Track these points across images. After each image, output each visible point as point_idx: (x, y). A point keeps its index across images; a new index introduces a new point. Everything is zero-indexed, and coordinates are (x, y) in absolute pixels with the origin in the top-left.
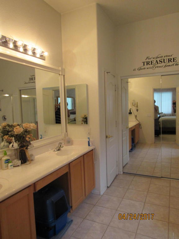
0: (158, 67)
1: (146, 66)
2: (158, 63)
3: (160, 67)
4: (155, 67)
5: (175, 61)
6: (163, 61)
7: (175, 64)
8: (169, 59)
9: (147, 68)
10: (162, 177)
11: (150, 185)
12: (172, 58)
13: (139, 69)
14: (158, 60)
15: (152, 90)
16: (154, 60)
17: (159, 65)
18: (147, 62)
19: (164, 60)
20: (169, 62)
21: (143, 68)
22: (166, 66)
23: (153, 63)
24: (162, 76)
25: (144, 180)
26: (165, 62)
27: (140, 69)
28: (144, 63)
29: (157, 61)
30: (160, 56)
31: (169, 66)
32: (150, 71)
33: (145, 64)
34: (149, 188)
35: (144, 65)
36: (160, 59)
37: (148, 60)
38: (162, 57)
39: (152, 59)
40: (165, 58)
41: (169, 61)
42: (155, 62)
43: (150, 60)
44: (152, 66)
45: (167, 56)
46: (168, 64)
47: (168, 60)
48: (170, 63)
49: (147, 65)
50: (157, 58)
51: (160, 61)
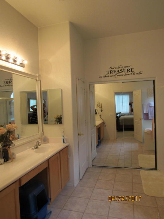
0: (119, 75)
1: (110, 74)
2: (119, 72)
3: (121, 75)
4: (117, 76)
5: (132, 71)
6: (123, 70)
7: (132, 74)
8: (128, 69)
9: (111, 76)
10: (125, 168)
11: (116, 175)
12: (130, 68)
13: (104, 76)
14: (119, 69)
15: (113, 94)
16: (116, 69)
17: (120, 74)
18: (110, 71)
19: (124, 70)
20: (128, 72)
21: (107, 75)
22: (125, 75)
23: (115, 72)
24: (122, 82)
25: (111, 171)
26: (125, 71)
27: (105, 77)
28: (108, 71)
29: (118, 70)
30: (120, 66)
31: (128, 75)
32: (113, 78)
33: (109, 72)
34: (115, 178)
35: (108, 73)
37: (111, 70)
38: (122, 67)
39: (114, 68)
40: (125, 68)
41: (128, 70)
42: (117, 71)
43: (113, 70)
44: (114, 74)
45: (126, 67)
46: (127, 73)
47: (127, 70)
48: (129, 73)
49: (111, 73)
50: (118, 68)
51: (121, 71)
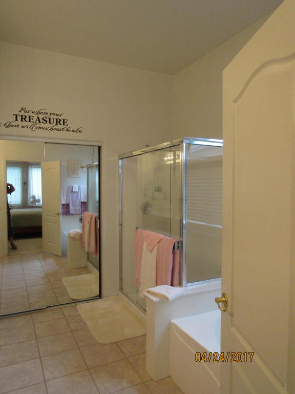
0: (40, 128)
1: (19, 122)
2: (40, 122)
3: (43, 129)
4: (35, 127)
5: (65, 124)
6: (48, 120)
7: (65, 129)
8: (57, 119)
9: (23, 127)
12: (61, 118)
13: (7, 124)
14: (41, 116)
16: (33, 115)
17: (42, 125)
18: (22, 116)
19: (50, 119)
20: (57, 124)
21: (14, 124)
22: (52, 129)
23: (31, 120)
24: (46, 143)
26: (52, 122)
27: (9, 125)
28: (16, 115)
29: (38, 118)
30: (43, 111)
31: (57, 130)
32: (27, 132)
33: (19, 118)
34: (35, 332)
35: (16, 120)
36: (44, 116)
37: (23, 113)
38: (47, 114)
39: (30, 112)
40: (52, 117)
41: (58, 122)
42: (35, 119)
43: (27, 114)
44: (30, 124)
45: (54, 114)
46: (56, 127)
47: (55, 120)
48: (59, 127)
49: (22, 120)
50: (39, 113)
51: (43, 119)
